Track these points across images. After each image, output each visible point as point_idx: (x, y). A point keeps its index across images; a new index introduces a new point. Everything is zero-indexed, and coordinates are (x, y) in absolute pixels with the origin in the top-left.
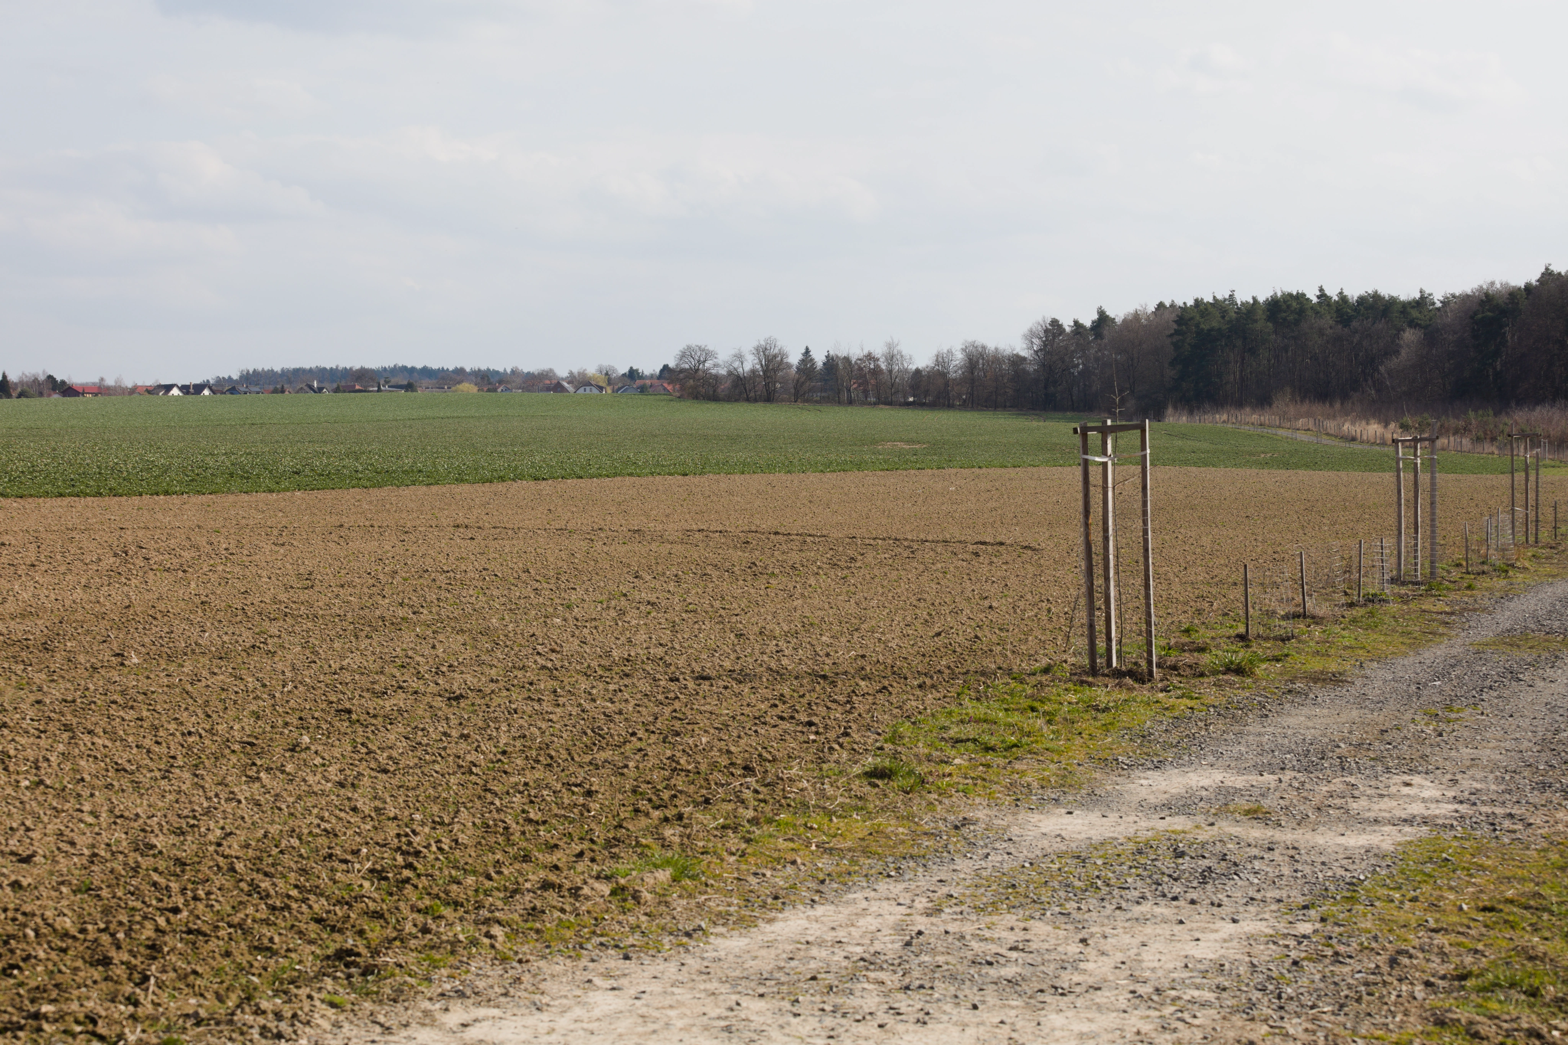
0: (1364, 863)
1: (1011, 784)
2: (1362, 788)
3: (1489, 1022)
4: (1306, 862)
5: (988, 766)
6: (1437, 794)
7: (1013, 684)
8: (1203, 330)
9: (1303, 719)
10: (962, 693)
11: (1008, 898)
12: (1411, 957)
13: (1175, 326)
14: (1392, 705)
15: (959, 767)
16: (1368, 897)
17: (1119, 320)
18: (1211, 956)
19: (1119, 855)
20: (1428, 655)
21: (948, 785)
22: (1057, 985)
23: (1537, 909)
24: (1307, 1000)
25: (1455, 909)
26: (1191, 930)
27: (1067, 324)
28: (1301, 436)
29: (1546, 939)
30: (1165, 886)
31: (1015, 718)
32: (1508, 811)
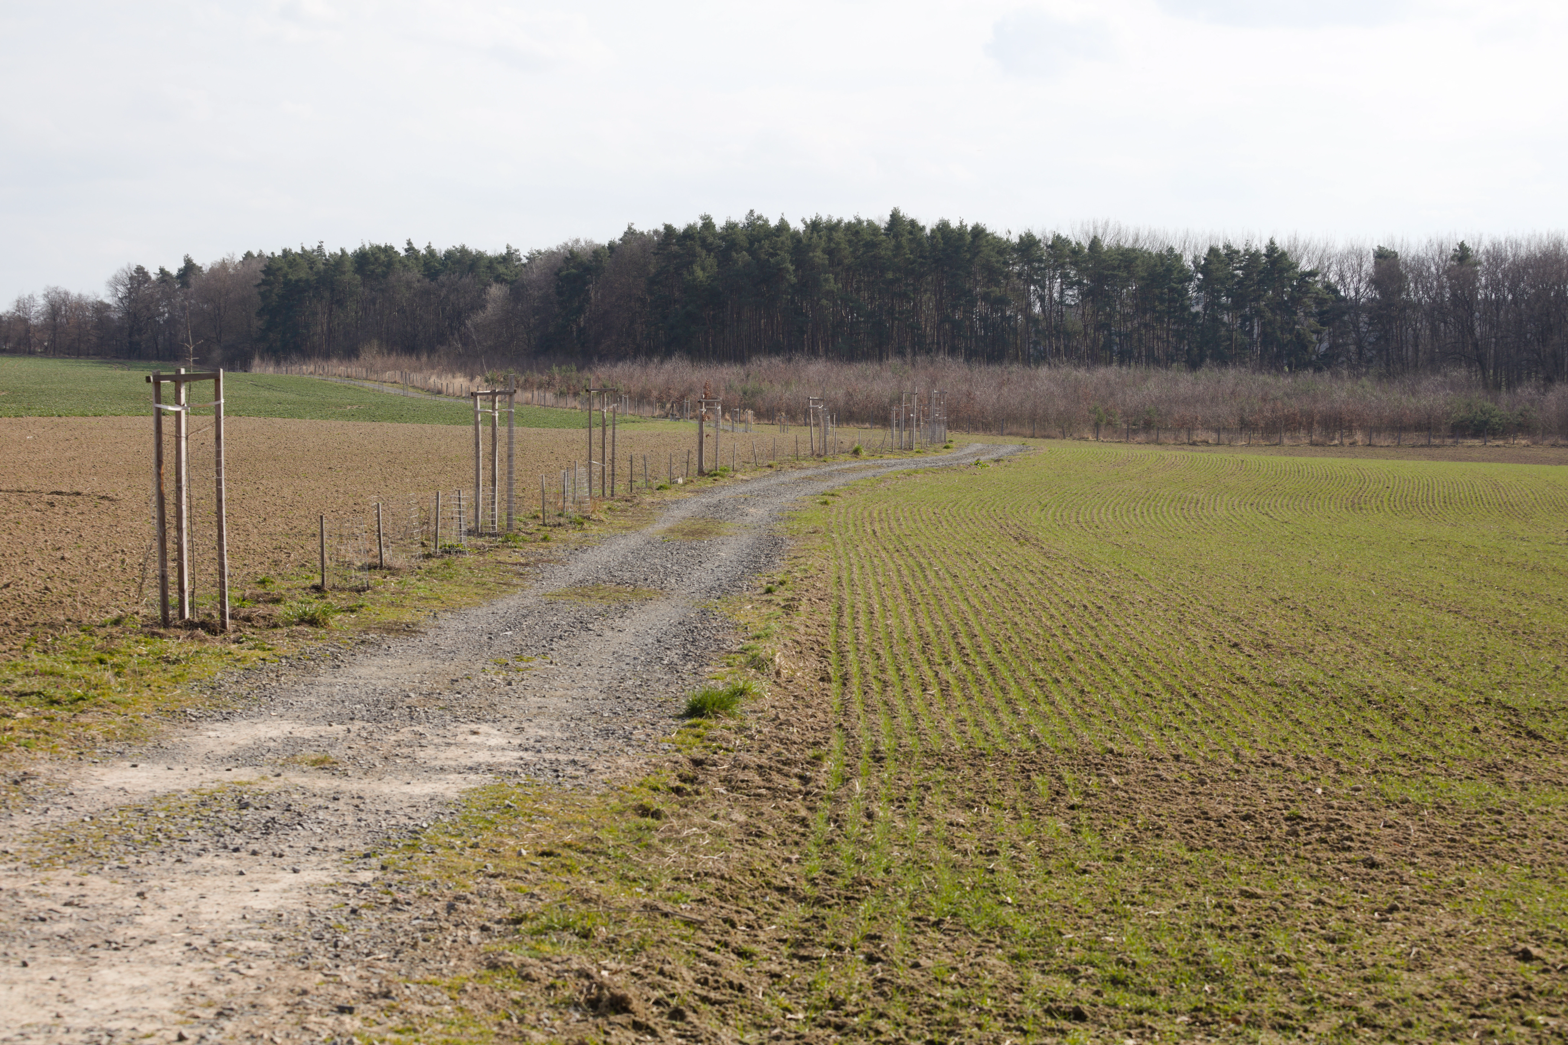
0: (428, 812)
1: (75, 738)
2: (429, 737)
3: (541, 964)
4: (370, 811)
5: (52, 720)
6: (503, 742)
7: (82, 636)
8: (290, 280)
9: (375, 669)
10: (29, 645)
11: (65, 853)
12: (468, 902)
13: (263, 276)
14: (463, 655)
15: (22, 721)
16: (430, 844)
17: (206, 269)
18: (270, 906)
19: (182, 808)
20: (501, 606)
21: (10, 739)
22: (111, 940)
23: (594, 853)
24: (363, 948)
25: (515, 855)
26: (251, 881)
27: (153, 272)
28: (388, 388)
29: (602, 882)
30: (227, 838)
31: (83, 670)
32: (572, 758)
